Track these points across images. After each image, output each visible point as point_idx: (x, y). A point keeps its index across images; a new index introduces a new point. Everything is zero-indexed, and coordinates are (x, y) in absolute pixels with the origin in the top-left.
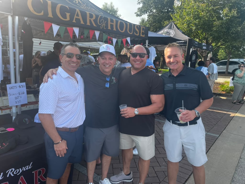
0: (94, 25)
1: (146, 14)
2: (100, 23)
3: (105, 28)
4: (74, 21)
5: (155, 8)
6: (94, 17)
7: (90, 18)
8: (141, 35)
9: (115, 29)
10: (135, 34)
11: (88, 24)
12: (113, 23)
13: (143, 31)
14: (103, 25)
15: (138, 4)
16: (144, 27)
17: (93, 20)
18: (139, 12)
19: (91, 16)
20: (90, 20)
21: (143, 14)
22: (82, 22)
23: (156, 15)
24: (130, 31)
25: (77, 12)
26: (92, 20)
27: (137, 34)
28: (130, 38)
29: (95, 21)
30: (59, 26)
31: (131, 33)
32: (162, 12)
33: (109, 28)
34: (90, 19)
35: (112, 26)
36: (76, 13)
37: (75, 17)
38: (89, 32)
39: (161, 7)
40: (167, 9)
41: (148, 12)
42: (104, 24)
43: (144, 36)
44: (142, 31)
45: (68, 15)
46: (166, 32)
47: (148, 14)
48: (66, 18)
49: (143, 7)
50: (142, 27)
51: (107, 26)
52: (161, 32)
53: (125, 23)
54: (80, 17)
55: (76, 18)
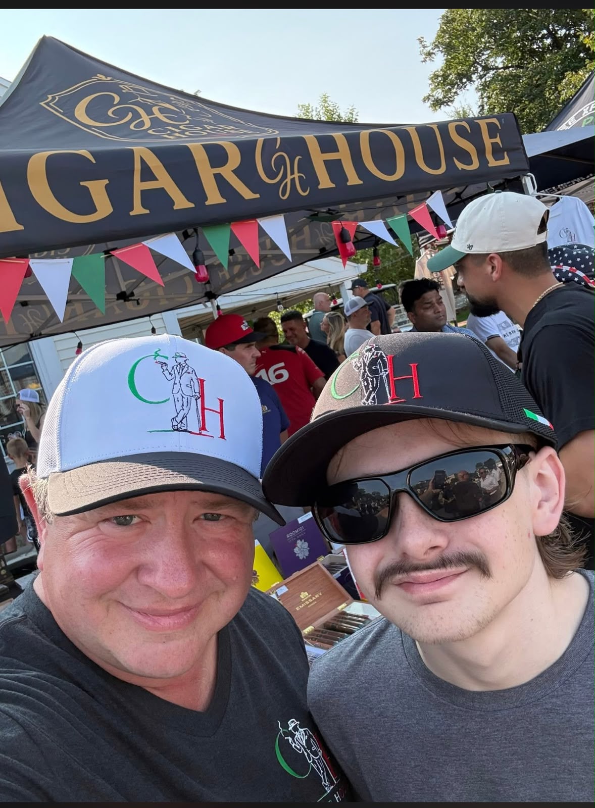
0: (247, 194)
1: (468, 87)
2: (271, 175)
3: (304, 191)
4: (138, 209)
5: (501, 49)
6: (235, 158)
7: (212, 167)
8: (493, 163)
9: (353, 179)
10: (460, 166)
11: (214, 197)
12: (336, 150)
13: (494, 140)
14: (288, 180)
15: (425, 61)
16: (495, 121)
17: (232, 171)
18: (440, 91)
19: (217, 156)
20: (219, 178)
21: (456, 92)
22: (181, 202)
23: (511, 75)
24: (432, 158)
25: (143, 161)
26: (227, 172)
27: (470, 163)
28: (443, 193)
29: (246, 172)
30: (71, 260)
31: (438, 167)
32: (533, 53)
33: (325, 182)
34: (214, 175)
35: (335, 168)
36: (138, 166)
37: (139, 186)
38: (232, 233)
39: (524, 37)
40: (551, 34)
41: (474, 77)
42: (292, 173)
43: (506, 161)
44: (488, 142)
45: (97, 189)
46: (591, 115)
47: (477, 83)
48: (93, 209)
49: (449, 65)
50: (483, 124)
51: (310, 179)
52: (567, 125)
53: (391, 130)
54: (164, 181)
55: (143, 192)
